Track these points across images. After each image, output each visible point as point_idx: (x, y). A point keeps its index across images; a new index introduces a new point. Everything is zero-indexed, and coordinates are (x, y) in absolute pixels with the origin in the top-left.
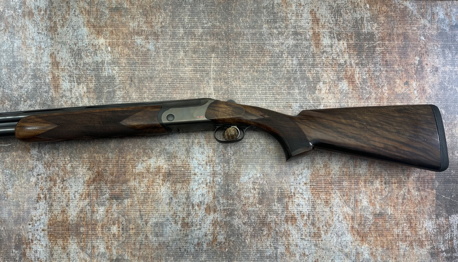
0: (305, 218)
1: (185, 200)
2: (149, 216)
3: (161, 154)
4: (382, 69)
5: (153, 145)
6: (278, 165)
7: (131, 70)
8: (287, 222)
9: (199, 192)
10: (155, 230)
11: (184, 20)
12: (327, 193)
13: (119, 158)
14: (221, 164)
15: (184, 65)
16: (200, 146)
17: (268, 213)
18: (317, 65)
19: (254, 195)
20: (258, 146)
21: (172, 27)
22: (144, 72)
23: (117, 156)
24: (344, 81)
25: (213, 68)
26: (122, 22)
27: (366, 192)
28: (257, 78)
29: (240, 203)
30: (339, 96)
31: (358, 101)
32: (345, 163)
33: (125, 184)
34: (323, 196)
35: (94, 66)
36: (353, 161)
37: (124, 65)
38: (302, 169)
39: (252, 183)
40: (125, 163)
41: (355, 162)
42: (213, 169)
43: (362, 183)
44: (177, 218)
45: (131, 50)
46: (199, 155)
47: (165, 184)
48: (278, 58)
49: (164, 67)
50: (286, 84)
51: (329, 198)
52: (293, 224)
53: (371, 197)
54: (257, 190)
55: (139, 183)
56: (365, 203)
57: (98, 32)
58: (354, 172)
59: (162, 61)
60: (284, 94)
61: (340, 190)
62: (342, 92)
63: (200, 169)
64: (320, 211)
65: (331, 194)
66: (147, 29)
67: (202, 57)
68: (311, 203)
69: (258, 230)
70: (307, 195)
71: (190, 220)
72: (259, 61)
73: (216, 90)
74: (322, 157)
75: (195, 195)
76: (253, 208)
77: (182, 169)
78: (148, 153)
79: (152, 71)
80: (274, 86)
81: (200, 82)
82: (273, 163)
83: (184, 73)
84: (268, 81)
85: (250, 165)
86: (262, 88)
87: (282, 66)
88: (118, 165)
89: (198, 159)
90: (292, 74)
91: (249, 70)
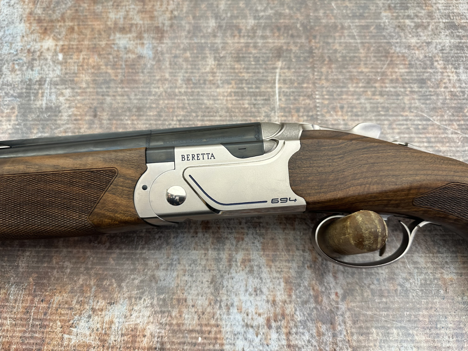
3: (143, 293)
5: (126, 267)
7: (97, 93)
11: (217, 7)
13: (32, 301)
14: (309, 324)
15: (214, 84)
16: (251, 271)
20: (410, 273)
21: (194, 17)
22: (125, 97)
23: (29, 294)
25: (280, 88)
26: (94, 12)
28: (383, 107)
35: (22, 89)
37: (84, 85)
40: (45, 314)
42: (288, 340)
45: (105, 58)
46: (247, 297)
48: (426, 68)
49: (171, 88)
50: (454, 120)
57: (46, 29)
59: (167, 76)
60: (455, 142)
63: (251, 342)
66: (141, 22)
67: (255, 68)
72: (384, 74)
77: (197, 338)
78: (110, 288)
79: (143, 95)
80: (428, 125)
81: (250, 116)
82: (460, 322)
83: (215, 98)
84: (412, 114)
85: (396, 328)
86: (399, 129)
87: (437, 84)
88: (26, 319)
89: (243, 310)
90: (464, 99)
91: (363, 92)
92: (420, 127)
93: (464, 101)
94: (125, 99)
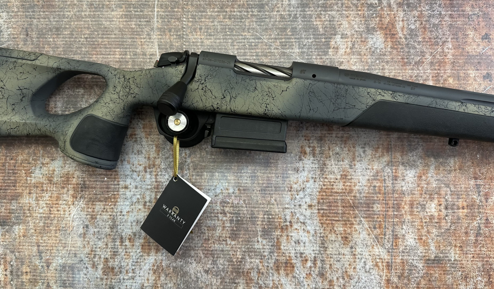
0: (309, 264)
1: (109, 230)
2: (51, 253)
4: (443, 13)
6: (263, 173)
7: (26, 17)
8: (278, 270)
9: (131, 218)
10: (61, 276)
12: (347, 223)
13: (6, 159)
15: (110, 8)
16: (136, 141)
17: (246, 254)
18: (331, 6)
19: (223, 223)
22: (47, 20)
23: (3, 156)
24: (378, 33)
25: (158, 12)
27: (412, 222)
28: (229, 29)
29: (200, 236)
30: (369, 59)
31: (401, 67)
32: (377, 172)
33: (15, 201)
34: (340, 228)
36: (392, 170)
37: (16, 10)
38: (304, 182)
39: (221, 203)
40: (15, 166)
41: (394, 171)
42: (156, 178)
43: (407, 207)
44: (96, 260)
46: (133, 156)
47: (77, 203)
49: (79, 11)
50: (278, 38)
51: (349, 231)
52: (287, 274)
53: (422, 230)
54: (228, 215)
55: (37, 200)
56: (411, 240)
58: (394, 187)
60: (275, 55)
61: (369, 217)
62: (374, 52)
63: (135, 180)
64: (334, 252)
65: (353, 224)
68: (318, 239)
69: (229, 283)
70: (313, 225)
71: (117, 263)
73: (163, 49)
74: (338, 161)
75: (126, 221)
76: (222, 246)
77: (104, 178)
78: (51, 151)
79: (59, 18)
80: (259, 42)
81: (136, 35)
82: (255, 170)
83: (111, 20)
84: (249, 34)
85: (218, 172)
86: (238, 46)
87: (272, 8)
88: (4, 170)
89: (131, 162)
90: (289, 21)
91: (217, 15)
92: (253, 44)
93: (289, 23)
94: (47, 21)
